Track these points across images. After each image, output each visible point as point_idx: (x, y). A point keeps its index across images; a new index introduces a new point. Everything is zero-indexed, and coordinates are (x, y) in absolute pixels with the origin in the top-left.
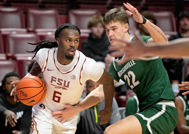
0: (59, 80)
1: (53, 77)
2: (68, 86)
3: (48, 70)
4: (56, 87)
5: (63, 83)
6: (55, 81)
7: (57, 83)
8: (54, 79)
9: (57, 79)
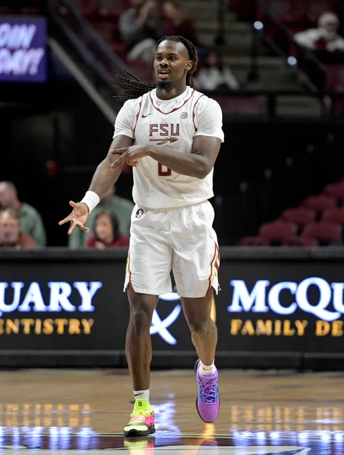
0: (162, 126)
1: (152, 126)
2: (178, 133)
3: (143, 117)
4: (159, 142)
5: (169, 129)
6: (157, 130)
7: (161, 134)
8: (154, 128)
9: (159, 126)
